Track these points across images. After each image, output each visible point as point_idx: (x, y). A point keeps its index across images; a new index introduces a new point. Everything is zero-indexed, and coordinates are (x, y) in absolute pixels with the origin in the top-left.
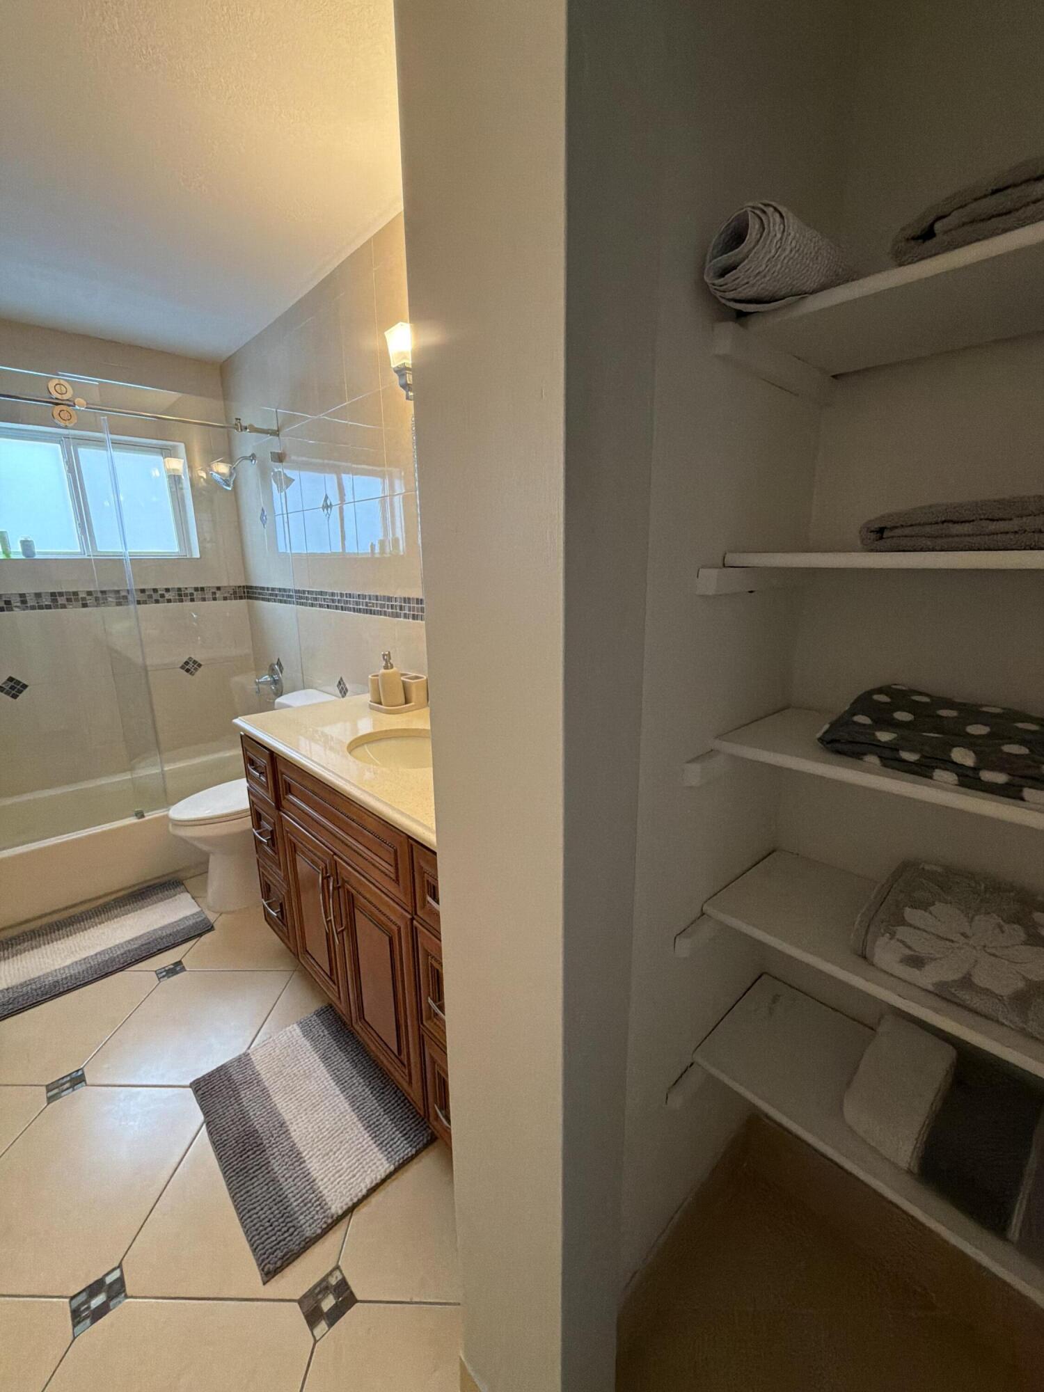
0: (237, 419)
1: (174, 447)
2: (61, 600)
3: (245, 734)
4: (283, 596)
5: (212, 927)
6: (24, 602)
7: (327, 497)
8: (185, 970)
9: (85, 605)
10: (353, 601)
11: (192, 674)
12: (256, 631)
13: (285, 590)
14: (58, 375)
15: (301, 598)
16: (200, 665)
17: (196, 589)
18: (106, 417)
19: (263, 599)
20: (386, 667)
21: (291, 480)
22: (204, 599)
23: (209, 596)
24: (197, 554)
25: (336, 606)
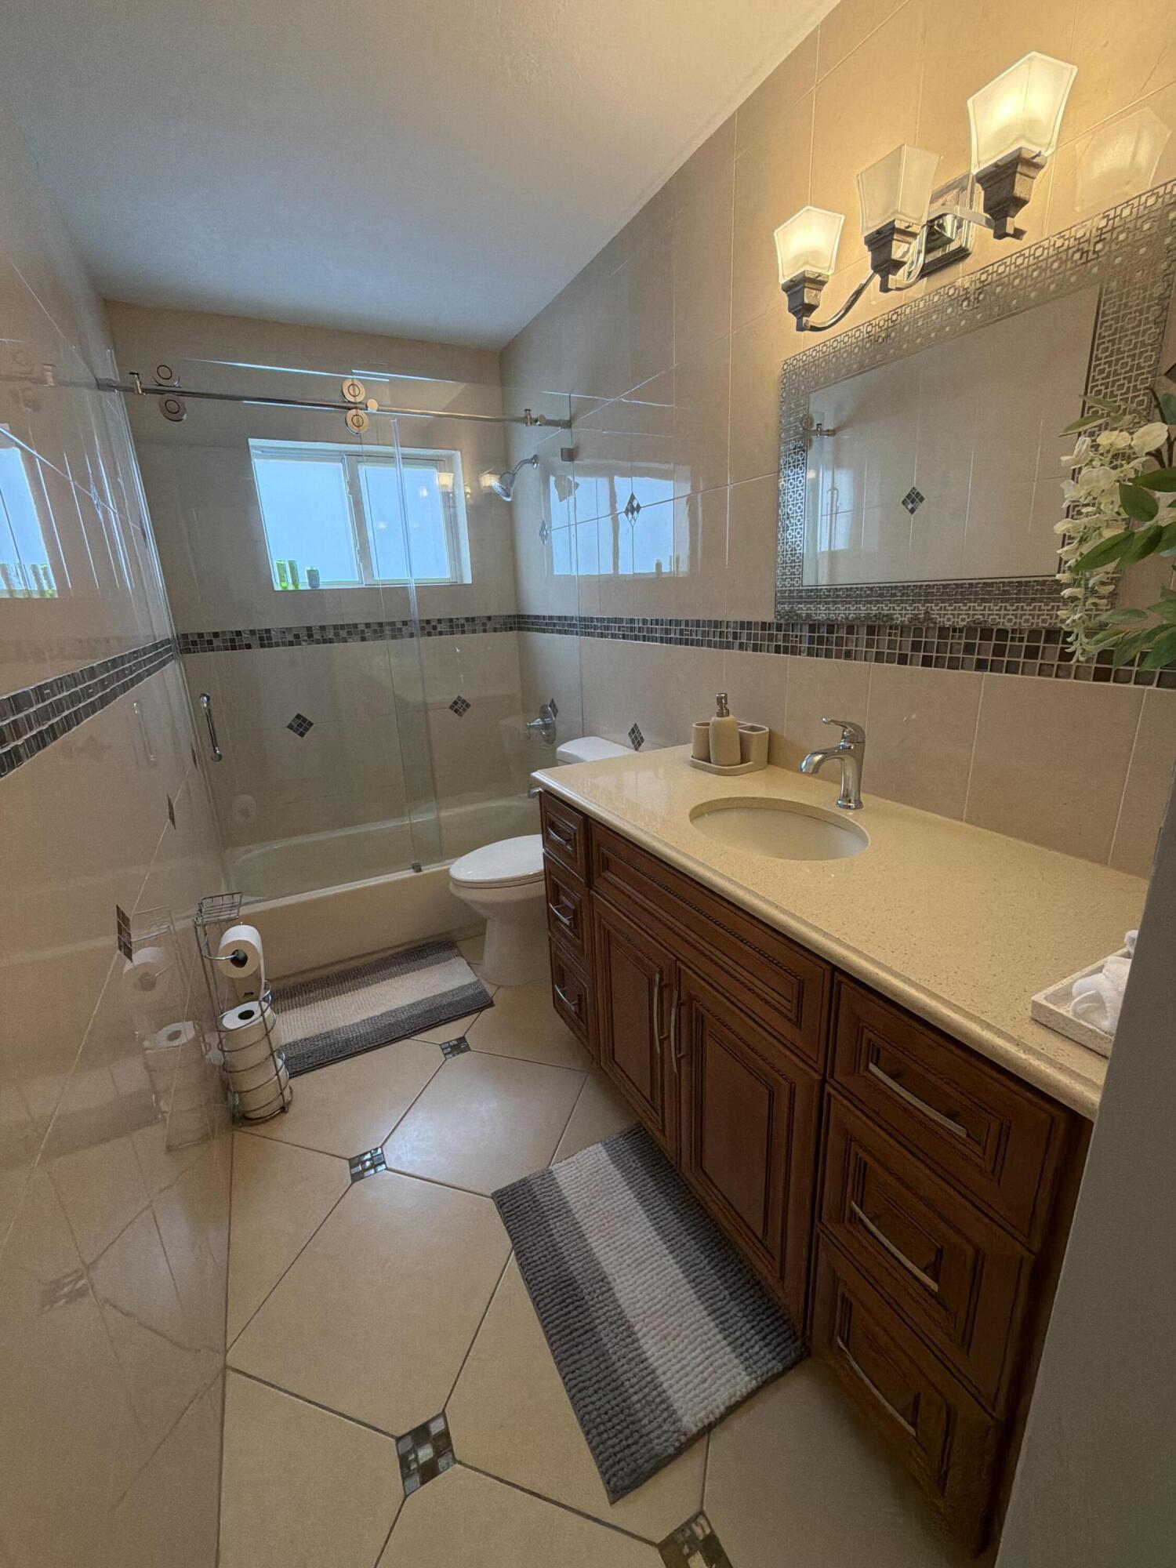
0: (526, 410)
1: (450, 458)
2: (343, 634)
3: (546, 791)
4: (563, 625)
5: (492, 1002)
6: (310, 636)
7: (633, 498)
8: (470, 1050)
9: (363, 639)
10: (662, 629)
11: (460, 715)
12: (527, 666)
13: (566, 618)
14: (352, 374)
15: (586, 627)
16: (468, 706)
17: (467, 619)
18: (396, 420)
19: (537, 630)
20: (720, 714)
21: (577, 485)
22: (474, 631)
23: (479, 627)
24: (468, 580)
25: (636, 635)
